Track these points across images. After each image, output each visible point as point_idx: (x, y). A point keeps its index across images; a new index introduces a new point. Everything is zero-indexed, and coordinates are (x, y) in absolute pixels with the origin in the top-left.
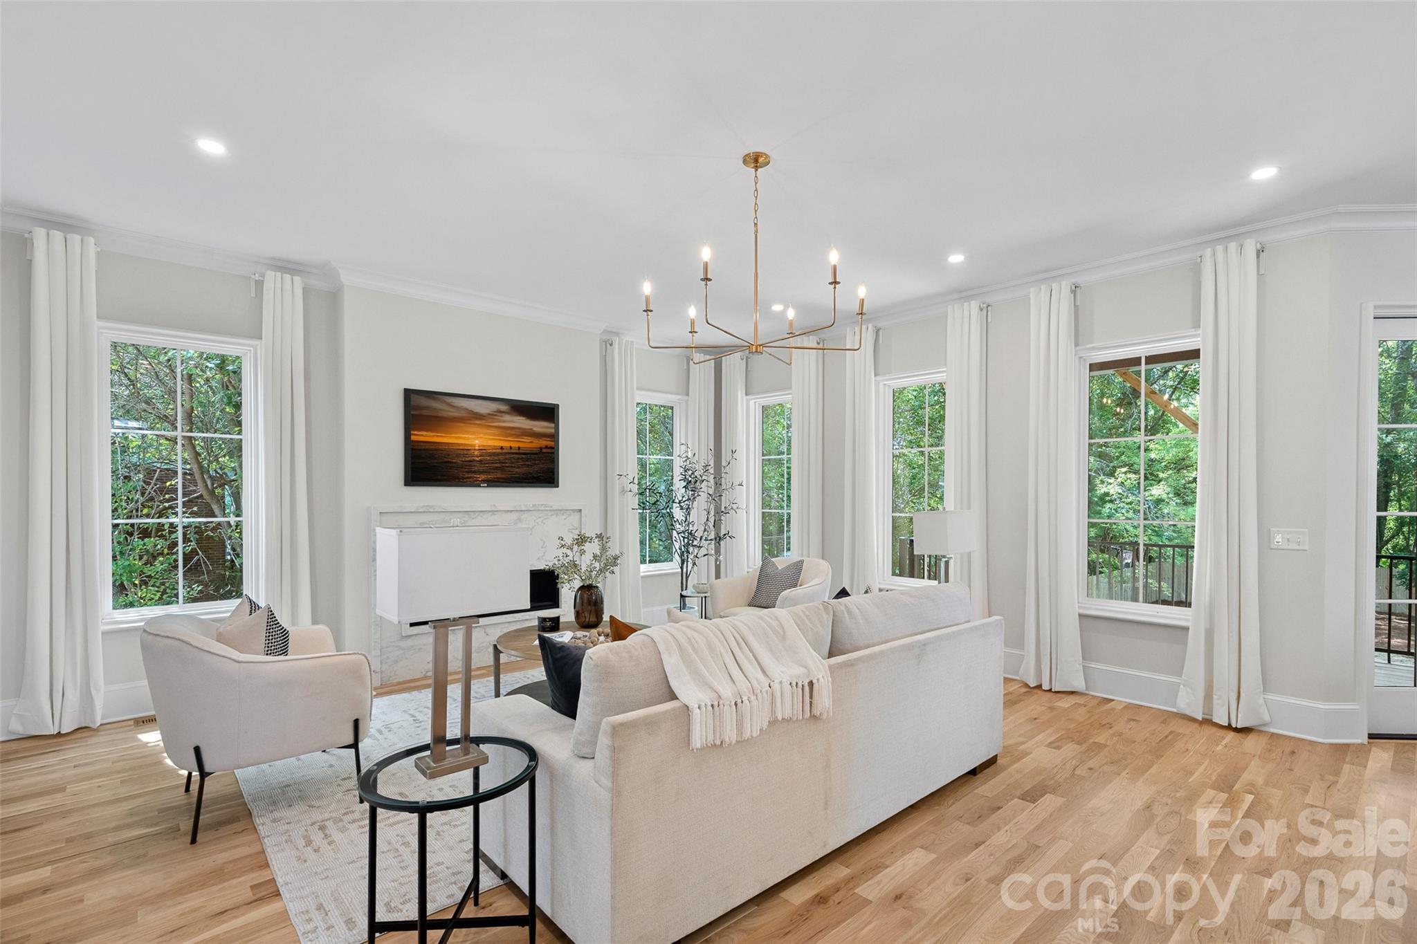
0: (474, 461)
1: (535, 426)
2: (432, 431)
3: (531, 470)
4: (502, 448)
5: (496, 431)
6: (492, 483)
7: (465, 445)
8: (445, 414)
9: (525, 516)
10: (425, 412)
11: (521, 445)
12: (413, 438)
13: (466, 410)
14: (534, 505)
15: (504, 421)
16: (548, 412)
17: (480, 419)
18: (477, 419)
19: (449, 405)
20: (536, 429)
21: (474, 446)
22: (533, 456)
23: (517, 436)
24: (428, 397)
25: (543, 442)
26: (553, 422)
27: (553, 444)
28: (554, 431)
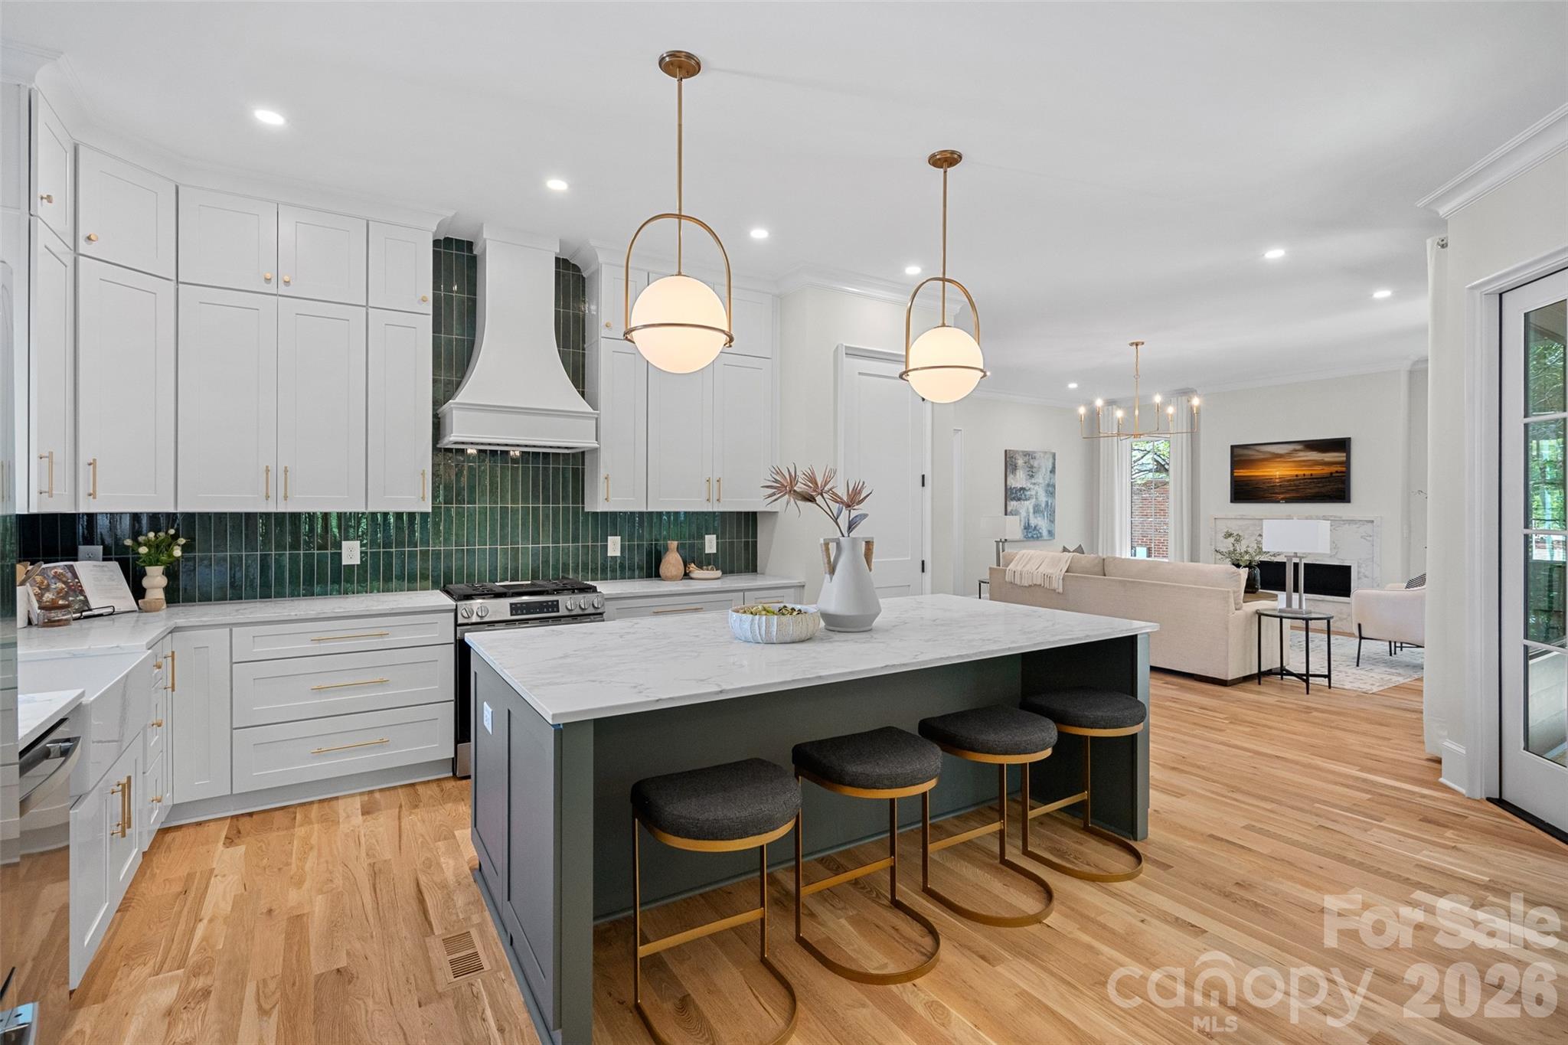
0: (1276, 485)
1: (1327, 457)
2: (1246, 469)
3: (1323, 490)
4: (1297, 476)
5: (1292, 464)
6: (1289, 500)
7: (1269, 476)
8: (1252, 458)
10: (1244, 458)
11: (1313, 472)
12: (1235, 474)
13: (1271, 453)
14: (1324, 516)
15: (1299, 457)
16: (1342, 445)
17: (1280, 457)
18: (1277, 458)
19: (1258, 451)
20: (1326, 459)
21: (1275, 476)
22: (1324, 480)
23: (1309, 466)
24: (1244, 449)
25: (1334, 469)
26: (1344, 452)
27: (1344, 469)
28: (1345, 459)
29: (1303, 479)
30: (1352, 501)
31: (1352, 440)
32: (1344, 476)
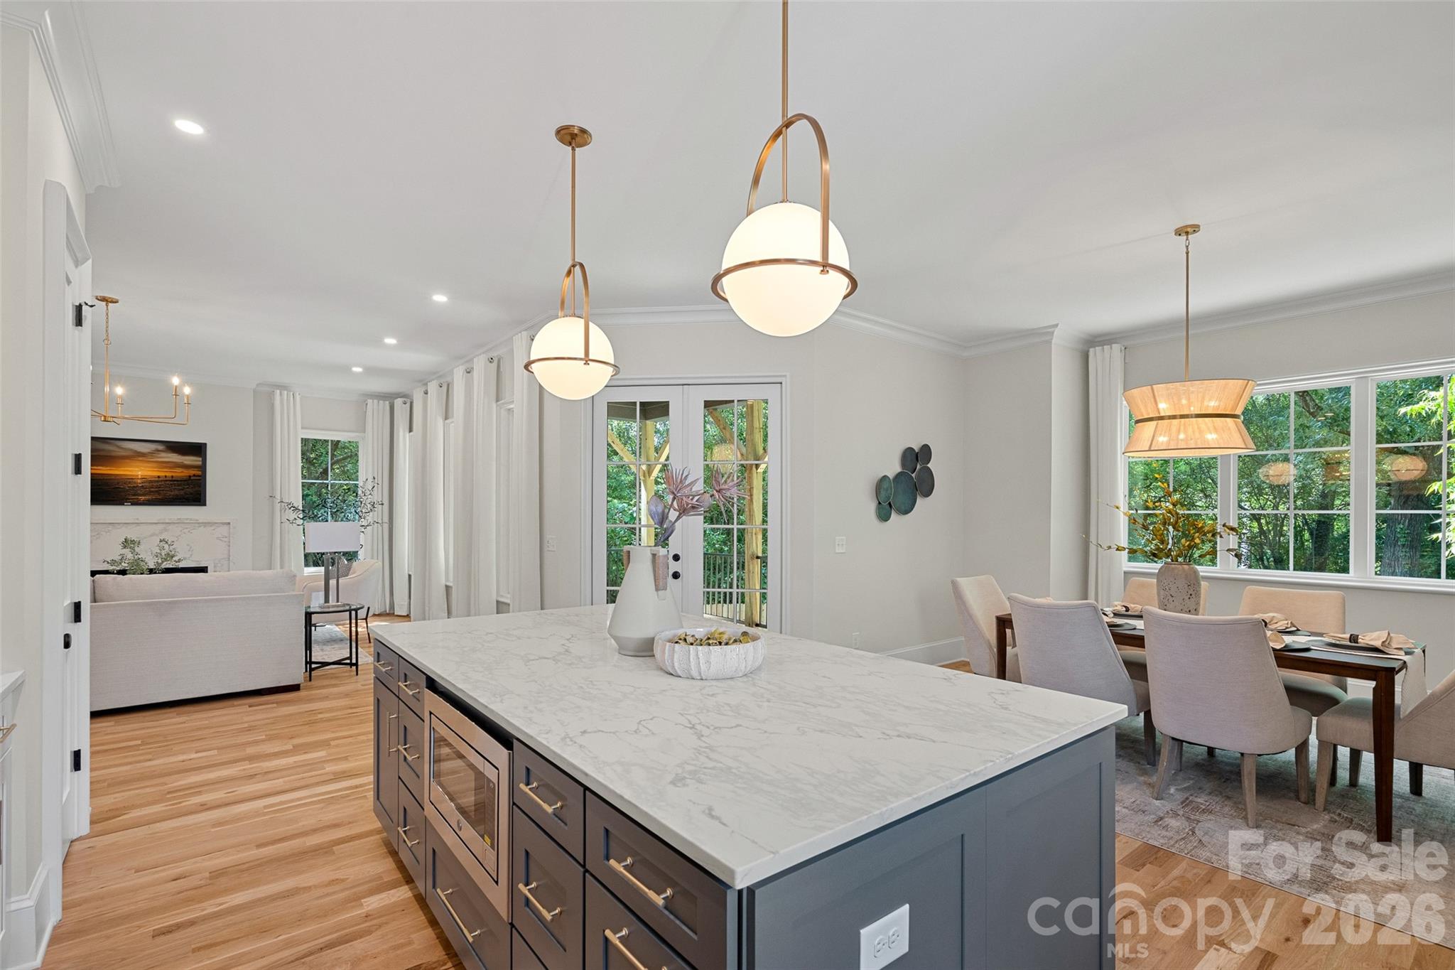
0: (137, 486)
1: (186, 460)
2: (107, 466)
3: (181, 493)
4: (159, 477)
5: (155, 465)
7: (131, 475)
8: (113, 454)
9: (170, 527)
10: (102, 453)
11: (174, 474)
13: (131, 450)
14: (178, 519)
15: (161, 457)
16: (198, 450)
17: (142, 456)
18: (139, 456)
19: (118, 447)
21: (138, 476)
22: (183, 483)
23: (171, 468)
24: (103, 442)
25: (192, 472)
26: (200, 457)
27: (200, 473)
28: (200, 463)
29: (164, 481)
30: (207, 504)
31: (207, 444)
32: (199, 480)
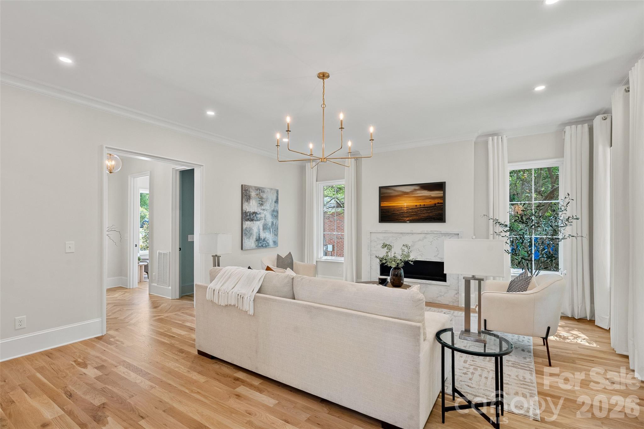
0: (404, 212)
1: (433, 194)
2: (388, 202)
3: (431, 215)
4: (416, 206)
5: (414, 199)
6: (412, 221)
7: (400, 206)
8: (391, 195)
9: (428, 236)
10: (386, 195)
11: (425, 203)
12: (382, 205)
13: (401, 191)
14: (431, 231)
15: (417, 194)
16: (440, 186)
17: (407, 194)
18: (405, 194)
19: (394, 190)
20: (433, 195)
21: (404, 206)
22: (431, 208)
23: (423, 200)
24: (386, 189)
25: (436, 201)
26: (442, 191)
27: (442, 201)
28: (442, 195)
30: (446, 222)
31: (446, 183)
32: (442, 206)
